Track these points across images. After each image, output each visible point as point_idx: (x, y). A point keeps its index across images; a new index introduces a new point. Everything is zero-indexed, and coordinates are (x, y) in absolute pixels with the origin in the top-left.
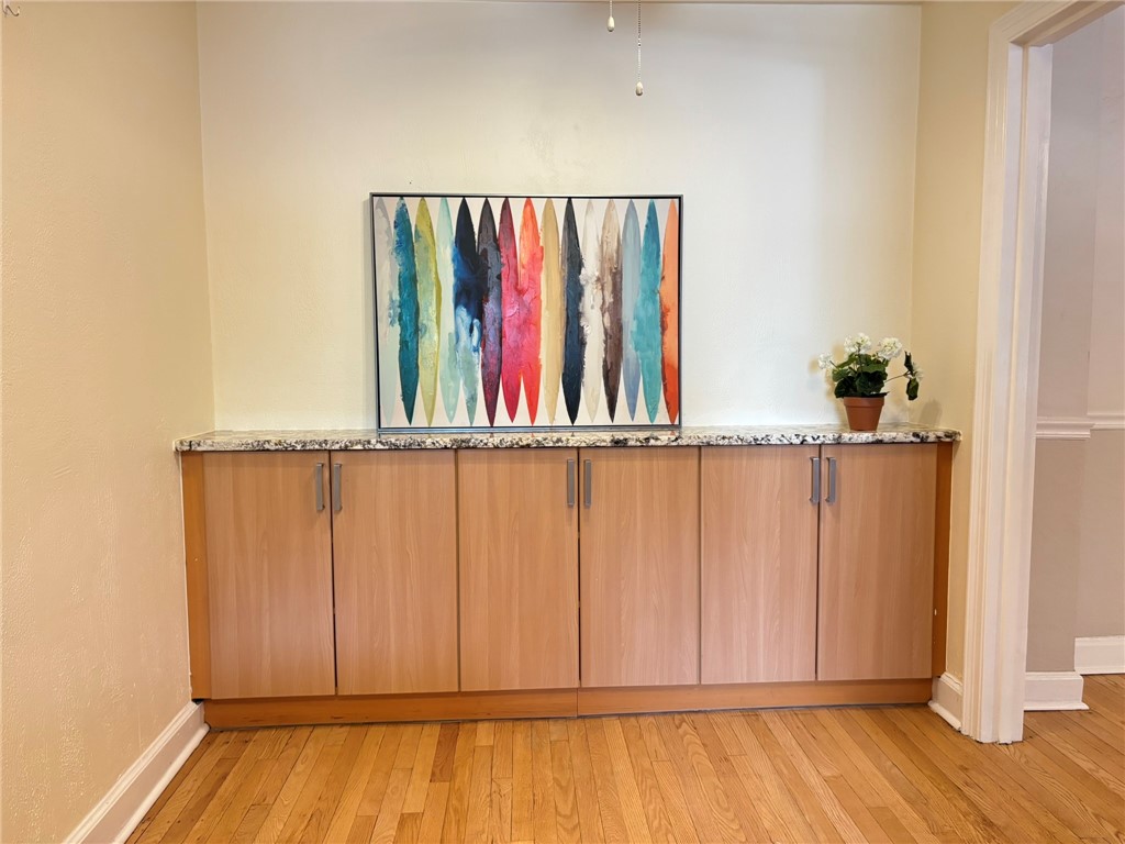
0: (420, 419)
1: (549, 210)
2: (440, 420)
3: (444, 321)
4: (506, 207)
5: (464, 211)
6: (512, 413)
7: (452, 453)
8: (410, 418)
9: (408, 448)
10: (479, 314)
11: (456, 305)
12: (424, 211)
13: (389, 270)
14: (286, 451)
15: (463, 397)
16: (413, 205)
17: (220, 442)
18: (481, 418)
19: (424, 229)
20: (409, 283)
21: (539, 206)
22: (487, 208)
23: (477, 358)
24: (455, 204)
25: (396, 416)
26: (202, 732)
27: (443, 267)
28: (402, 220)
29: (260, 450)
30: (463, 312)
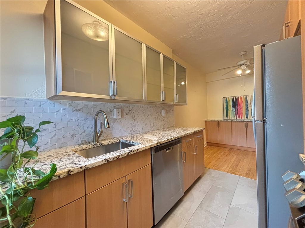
0: (228, 119)
1: (244, 97)
2: (230, 119)
3: (231, 109)
4: (238, 97)
5: (233, 98)
6: (239, 118)
7: (231, 122)
8: (227, 118)
9: (226, 121)
10: (235, 108)
11: (232, 107)
12: (229, 98)
13: (225, 104)
14: (214, 121)
15: (233, 116)
16: (227, 98)
17: (209, 120)
18: (235, 118)
19: (229, 100)
20: (227, 106)
21: (242, 97)
22: (236, 98)
23: (235, 112)
24: (232, 98)
25: (226, 118)
26: (207, 145)
27: (231, 103)
28: (226, 100)
29: (212, 121)
30: (233, 108)
